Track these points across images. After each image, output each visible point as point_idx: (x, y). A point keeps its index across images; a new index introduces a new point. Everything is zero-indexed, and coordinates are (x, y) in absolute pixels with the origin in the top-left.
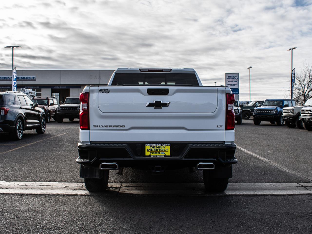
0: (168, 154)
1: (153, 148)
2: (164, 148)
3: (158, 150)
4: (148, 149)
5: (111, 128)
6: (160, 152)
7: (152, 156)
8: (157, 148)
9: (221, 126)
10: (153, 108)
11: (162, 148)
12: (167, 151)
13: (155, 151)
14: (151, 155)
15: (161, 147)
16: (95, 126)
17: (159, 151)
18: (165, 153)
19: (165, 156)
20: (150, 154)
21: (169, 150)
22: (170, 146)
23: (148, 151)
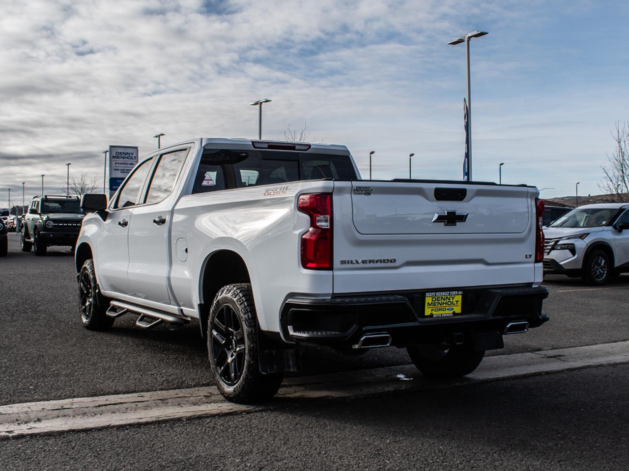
0: (458, 310)
1: (436, 301)
2: (453, 298)
3: (443, 303)
4: (428, 303)
5: (372, 265)
6: (447, 308)
7: (434, 316)
8: (443, 301)
9: (530, 256)
10: (443, 224)
11: (449, 299)
12: (457, 303)
13: (439, 305)
14: (434, 314)
15: (449, 297)
16: (343, 262)
17: (444, 305)
18: (453, 309)
19: (454, 313)
20: (431, 312)
21: (460, 303)
22: (461, 296)
23: (429, 307)
